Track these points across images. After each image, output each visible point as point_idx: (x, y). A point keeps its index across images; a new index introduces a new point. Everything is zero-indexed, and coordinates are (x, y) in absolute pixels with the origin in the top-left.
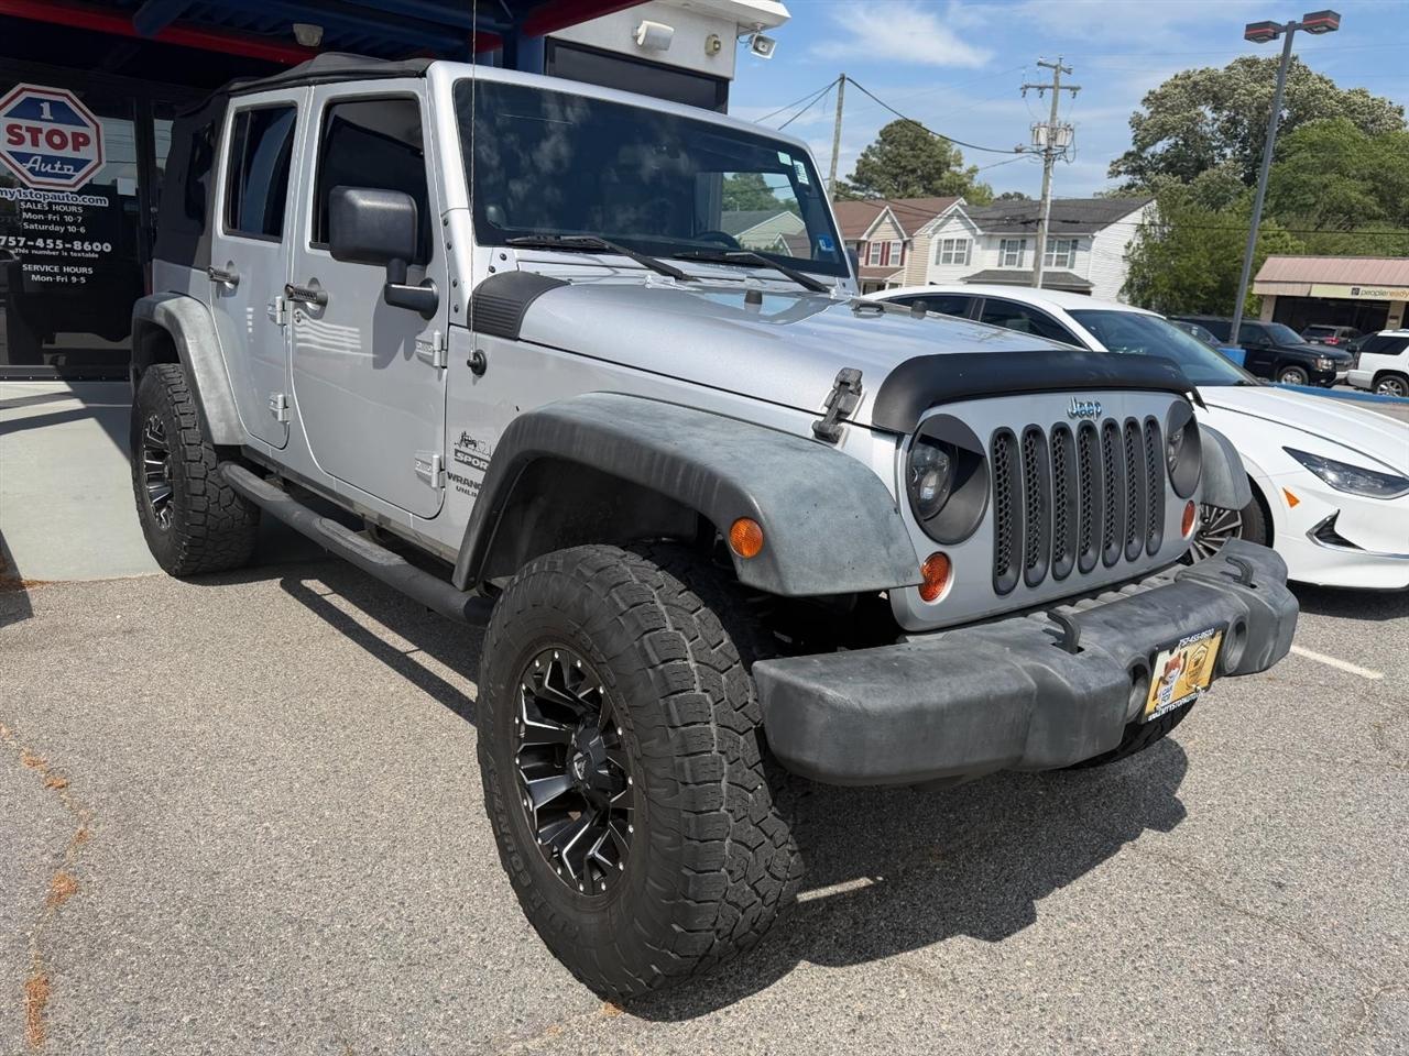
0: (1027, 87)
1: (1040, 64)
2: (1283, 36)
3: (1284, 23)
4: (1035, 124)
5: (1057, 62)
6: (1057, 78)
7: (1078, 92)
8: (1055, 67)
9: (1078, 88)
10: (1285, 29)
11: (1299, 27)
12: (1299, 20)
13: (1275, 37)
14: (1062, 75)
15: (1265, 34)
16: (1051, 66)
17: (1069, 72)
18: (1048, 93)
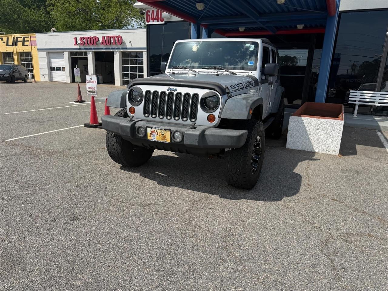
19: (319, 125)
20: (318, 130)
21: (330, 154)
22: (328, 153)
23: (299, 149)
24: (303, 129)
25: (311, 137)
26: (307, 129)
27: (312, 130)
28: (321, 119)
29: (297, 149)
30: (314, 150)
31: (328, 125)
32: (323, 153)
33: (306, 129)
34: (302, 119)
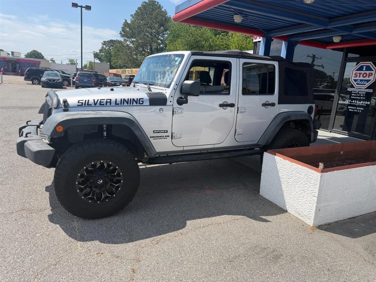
19: (293, 173)
20: (291, 179)
21: (303, 220)
22: (300, 218)
23: (271, 200)
24: (276, 173)
25: (284, 187)
26: (280, 174)
27: (284, 177)
28: (294, 164)
29: (269, 200)
30: (286, 208)
31: (301, 175)
32: (295, 215)
33: (278, 174)
34: (276, 159)
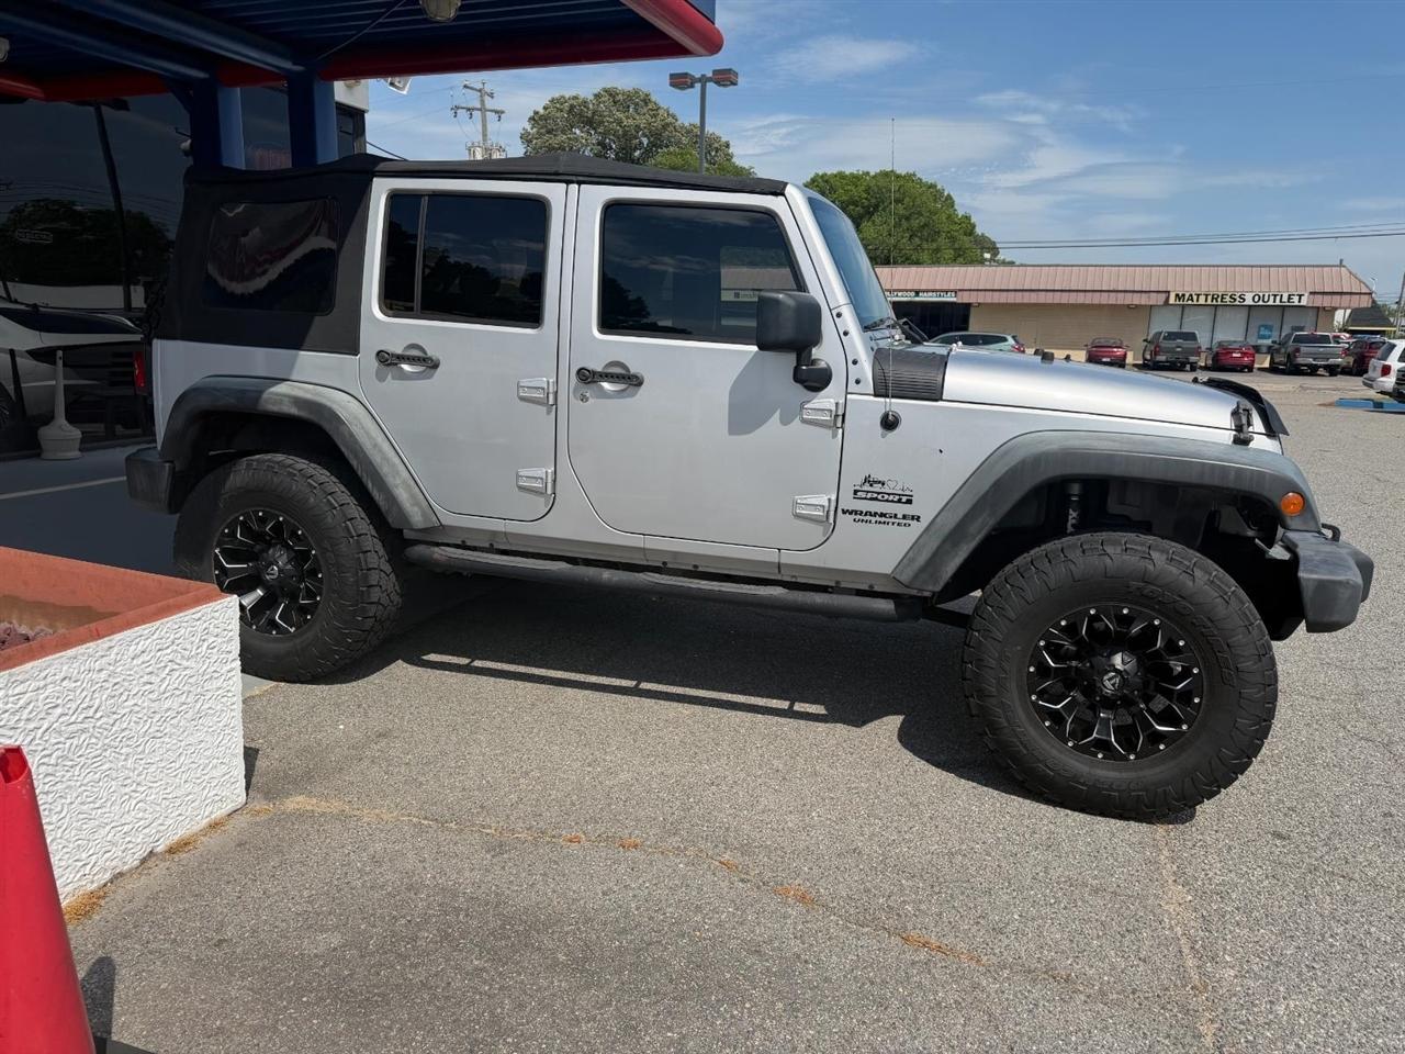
0: (457, 108)
1: (465, 86)
2: (698, 86)
3: (698, 76)
4: (469, 144)
5: (481, 86)
6: (482, 102)
7: (503, 116)
8: (480, 91)
9: (503, 112)
10: (700, 80)
11: (710, 80)
12: (710, 75)
13: (692, 86)
14: (487, 98)
15: (685, 83)
16: (476, 90)
17: (491, 95)
18: (477, 114)
